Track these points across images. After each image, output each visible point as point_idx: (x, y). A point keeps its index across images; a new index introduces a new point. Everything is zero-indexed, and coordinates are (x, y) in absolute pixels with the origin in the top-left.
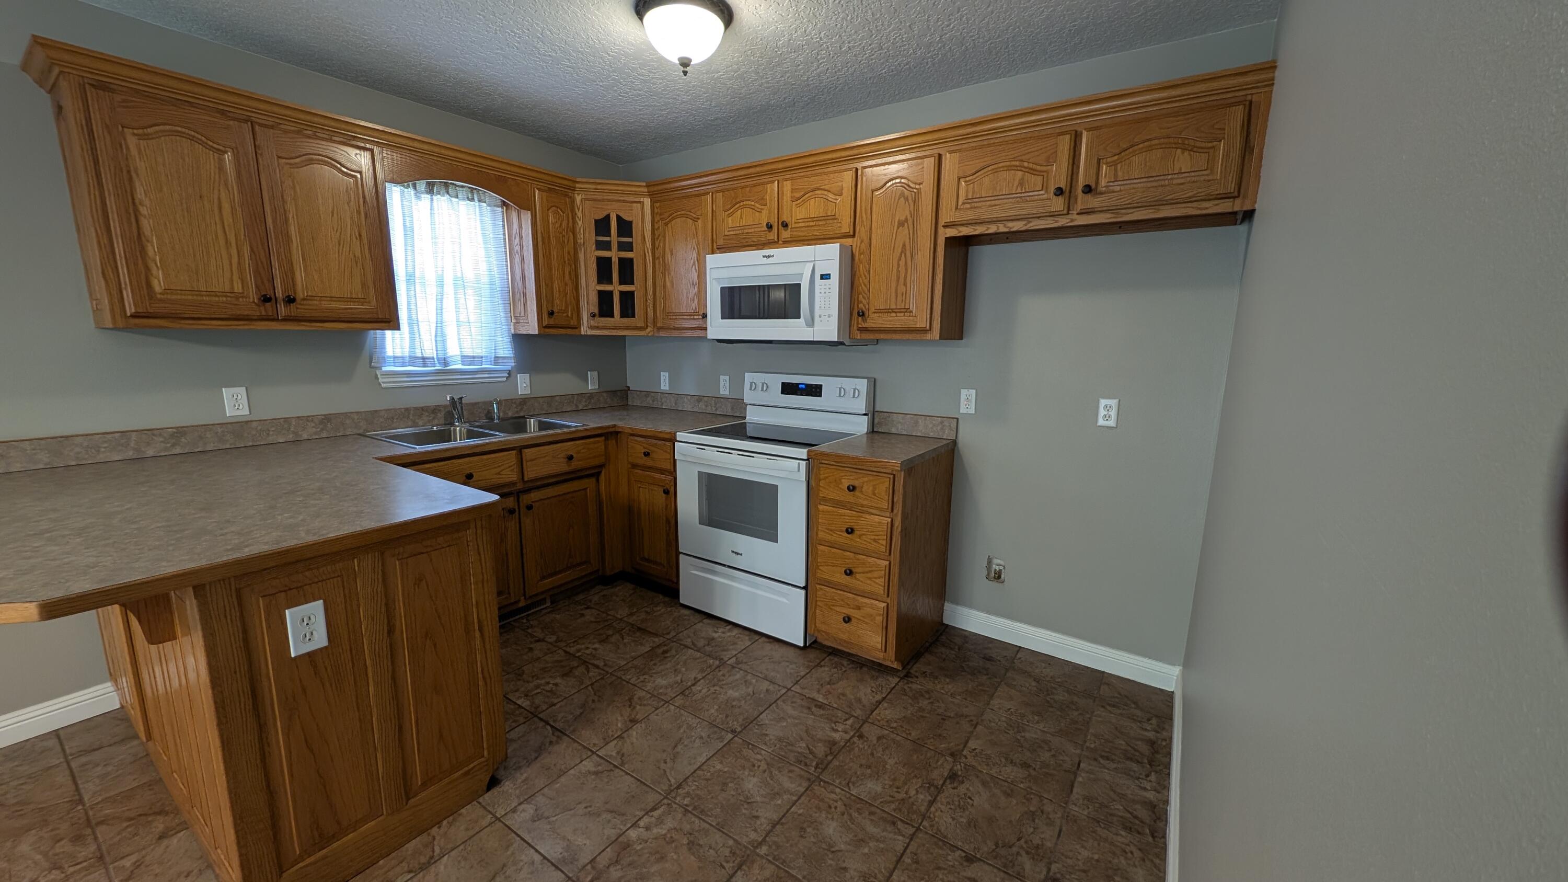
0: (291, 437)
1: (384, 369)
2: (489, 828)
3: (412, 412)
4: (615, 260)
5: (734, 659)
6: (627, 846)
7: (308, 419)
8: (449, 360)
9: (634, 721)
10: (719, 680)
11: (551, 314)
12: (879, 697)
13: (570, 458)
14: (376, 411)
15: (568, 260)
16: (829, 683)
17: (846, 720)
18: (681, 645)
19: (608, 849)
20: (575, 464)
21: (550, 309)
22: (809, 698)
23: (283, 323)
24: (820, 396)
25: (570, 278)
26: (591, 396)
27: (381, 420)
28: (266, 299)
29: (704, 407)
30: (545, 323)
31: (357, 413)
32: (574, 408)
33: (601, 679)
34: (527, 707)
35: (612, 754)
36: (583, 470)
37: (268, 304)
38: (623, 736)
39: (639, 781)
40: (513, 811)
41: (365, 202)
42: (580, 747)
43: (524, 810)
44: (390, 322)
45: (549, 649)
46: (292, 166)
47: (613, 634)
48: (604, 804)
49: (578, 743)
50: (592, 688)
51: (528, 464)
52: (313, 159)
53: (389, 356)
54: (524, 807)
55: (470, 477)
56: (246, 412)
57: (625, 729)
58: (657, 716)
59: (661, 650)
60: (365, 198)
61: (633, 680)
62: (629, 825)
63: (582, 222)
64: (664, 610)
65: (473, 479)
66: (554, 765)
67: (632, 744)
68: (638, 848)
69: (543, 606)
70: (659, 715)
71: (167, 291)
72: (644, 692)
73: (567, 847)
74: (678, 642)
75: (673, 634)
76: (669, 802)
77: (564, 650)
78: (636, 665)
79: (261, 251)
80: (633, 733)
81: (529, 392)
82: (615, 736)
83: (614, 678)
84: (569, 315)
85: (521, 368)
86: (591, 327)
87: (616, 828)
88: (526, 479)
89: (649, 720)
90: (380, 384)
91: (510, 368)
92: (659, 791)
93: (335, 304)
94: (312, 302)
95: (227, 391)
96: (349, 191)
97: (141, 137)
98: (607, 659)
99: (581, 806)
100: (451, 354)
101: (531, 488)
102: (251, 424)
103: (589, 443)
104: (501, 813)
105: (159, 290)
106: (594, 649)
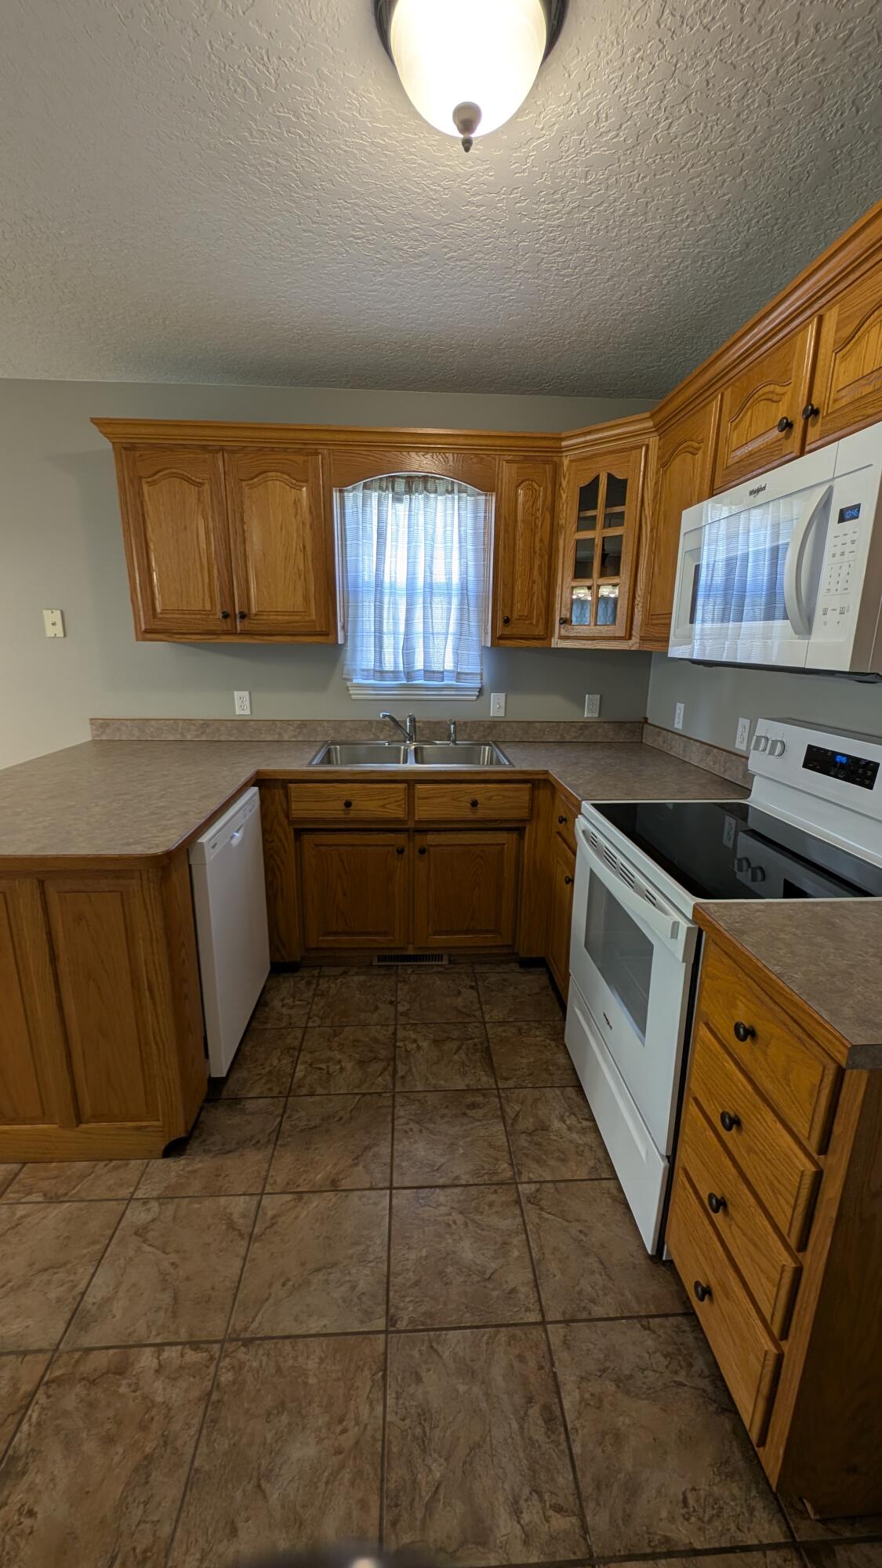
0: (276, 737)
1: (355, 681)
2: (115, 1203)
3: (374, 725)
4: (598, 542)
5: (533, 1187)
6: (120, 1370)
7: (288, 722)
8: (413, 674)
9: (334, 1186)
10: (476, 1209)
11: (507, 621)
12: (683, 1533)
13: (475, 804)
14: (342, 721)
15: (540, 550)
16: (618, 1382)
17: (559, 1509)
18: (501, 1108)
19: (111, 1351)
20: (481, 813)
21: (507, 614)
22: (555, 1374)
23: (241, 636)
24: (871, 787)
25: (540, 574)
26: (586, 725)
27: (349, 730)
28: (226, 616)
29: (711, 763)
30: (499, 633)
31: (327, 721)
32: (558, 738)
33: (379, 1094)
34: (295, 1080)
35: (270, 1213)
36: (496, 821)
37: (229, 620)
38: (306, 1197)
39: (239, 1282)
40: (145, 1201)
41: (311, 512)
42: (264, 1173)
43: (149, 1210)
44: (328, 635)
45: (387, 1019)
46: (251, 487)
47: (455, 1039)
48: (187, 1279)
49: (270, 1166)
50: (360, 1100)
51: (421, 801)
52: (268, 477)
53: (358, 668)
54: (154, 1205)
55: (348, 804)
56: (248, 712)
57: (314, 1189)
58: (360, 1198)
59: (470, 1099)
60: (310, 508)
61: (401, 1121)
62: (158, 1340)
63: (564, 496)
64: (541, 1039)
65: (352, 808)
66: (226, 1176)
67: (296, 1218)
68: (123, 1390)
69: (440, 963)
70: (364, 1200)
71: (164, 611)
72: (390, 1150)
73: (107, 1301)
74: (503, 1101)
75: (511, 1083)
76: (217, 1356)
77: (396, 1029)
78: (426, 1102)
79: (225, 571)
80: (316, 1202)
81: (503, 715)
82: (299, 1190)
83: (390, 1103)
84: (534, 622)
85: (497, 688)
86: (561, 638)
87: (148, 1327)
88: (416, 818)
89: (347, 1196)
90: (350, 695)
91: (479, 686)
92: (232, 1323)
93: (280, 617)
94: (264, 617)
95: (237, 694)
96: (297, 503)
97: (150, 484)
98: (414, 1070)
99: (174, 1258)
100: (416, 669)
101: (423, 829)
102: (252, 723)
103: (506, 790)
104: (139, 1194)
105: (159, 610)
106: (419, 1048)
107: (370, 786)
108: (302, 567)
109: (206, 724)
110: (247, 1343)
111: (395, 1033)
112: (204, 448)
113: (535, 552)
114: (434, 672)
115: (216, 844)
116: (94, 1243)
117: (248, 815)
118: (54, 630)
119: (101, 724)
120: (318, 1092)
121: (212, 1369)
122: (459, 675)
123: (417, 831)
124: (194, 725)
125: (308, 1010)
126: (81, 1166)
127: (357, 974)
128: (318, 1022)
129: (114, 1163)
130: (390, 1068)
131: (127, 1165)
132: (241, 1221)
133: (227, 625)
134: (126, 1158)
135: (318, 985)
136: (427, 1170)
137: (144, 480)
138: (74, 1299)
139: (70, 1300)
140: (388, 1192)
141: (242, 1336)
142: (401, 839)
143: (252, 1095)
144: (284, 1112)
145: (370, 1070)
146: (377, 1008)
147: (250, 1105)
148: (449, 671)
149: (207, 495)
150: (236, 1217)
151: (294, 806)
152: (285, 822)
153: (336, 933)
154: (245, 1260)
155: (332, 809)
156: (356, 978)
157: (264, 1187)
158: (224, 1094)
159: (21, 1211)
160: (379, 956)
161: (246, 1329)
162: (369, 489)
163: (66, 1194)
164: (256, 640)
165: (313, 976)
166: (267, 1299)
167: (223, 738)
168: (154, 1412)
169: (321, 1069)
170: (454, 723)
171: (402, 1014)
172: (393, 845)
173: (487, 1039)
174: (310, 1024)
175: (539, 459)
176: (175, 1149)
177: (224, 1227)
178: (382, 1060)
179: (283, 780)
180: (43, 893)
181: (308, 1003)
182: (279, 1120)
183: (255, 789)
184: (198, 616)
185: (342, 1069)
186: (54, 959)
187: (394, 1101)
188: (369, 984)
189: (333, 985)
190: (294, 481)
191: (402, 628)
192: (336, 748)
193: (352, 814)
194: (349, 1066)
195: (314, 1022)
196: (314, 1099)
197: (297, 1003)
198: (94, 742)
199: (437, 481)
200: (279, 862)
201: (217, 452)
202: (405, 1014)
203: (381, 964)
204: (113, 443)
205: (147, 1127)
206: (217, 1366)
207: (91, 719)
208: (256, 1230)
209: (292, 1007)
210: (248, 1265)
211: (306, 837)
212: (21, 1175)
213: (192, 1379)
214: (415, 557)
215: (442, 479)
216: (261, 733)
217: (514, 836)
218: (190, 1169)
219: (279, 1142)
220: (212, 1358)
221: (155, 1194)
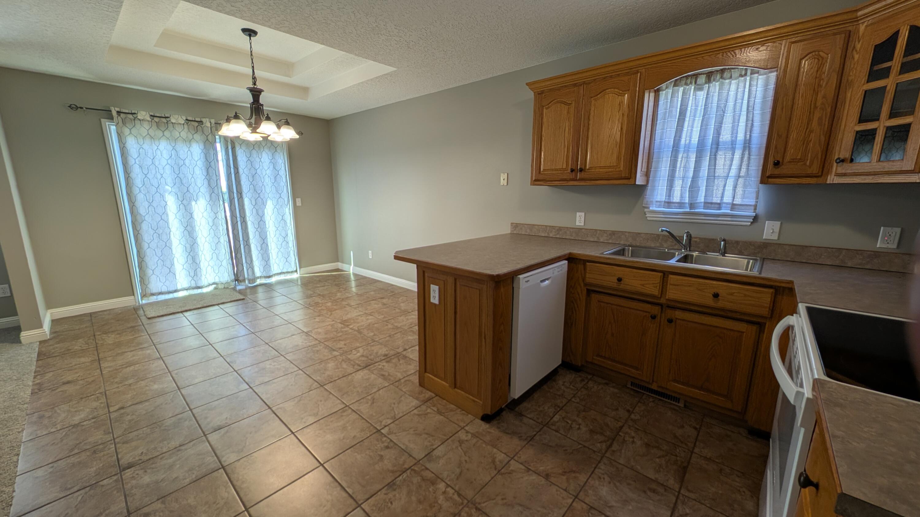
0: (596, 239)
1: (651, 208)
2: (457, 426)
3: (661, 238)
4: (891, 88)
6: (433, 483)
7: (604, 231)
8: (696, 205)
11: (777, 164)
13: (716, 296)
14: (639, 233)
15: (823, 105)
18: (675, 504)
19: (433, 475)
20: (721, 304)
21: (780, 158)
23: (580, 181)
27: (641, 239)
28: (572, 170)
30: (768, 174)
31: (629, 232)
33: (594, 451)
34: (552, 421)
35: (511, 468)
36: (736, 312)
37: (574, 173)
38: (531, 472)
39: (486, 485)
40: (467, 432)
41: (629, 107)
42: (517, 451)
43: (467, 436)
44: (629, 179)
45: (620, 418)
46: (596, 100)
47: (663, 450)
48: (468, 469)
49: (521, 449)
50: (581, 447)
51: (671, 286)
52: (606, 92)
53: (654, 200)
54: (470, 435)
55: (620, 280)
56: (583, 224)
57: (537, 472)
58: (557, 491)
59: (654, 486)
60: (629, 105)
61: (600, 471)
62: (449, 483)
63: (856, 57)
64: (738, 484)
65: (622, 282)
66: (501, 442)
67: (522, 478)
68: (431, 489)
69: (677, 404)
70: (559, 493)
71: (544, 170)
72: (585, 480)
73: (439, 457)
74: (679, 502)
75: (692, 495)
76: (465, 504)
77: (623, 426)
78: (622, 471)
79: (576, 147)
80: (534, 477)
81: (776, 238)
82: (530, 467)
83: (599, 459)
84: (808, 163)
85: (772, 216)
86: (838, 175)
87: (447, 476)
88: (667, 297)
89: (550, 485)
90: (646, 217)
91: (754, 214)
92: (476, 497)
93: (601, 170)
94: (593, 170)
95: (578, 214)
96: (621, 104)
97: (547, 109)
98: (623, 451)
99: (467, 458)
100: (698, 201)
101: (674, 305)
102: (583, 230)
103: (747, 290)
104: (467, 428)
105: (542, 170)
106: (633, 442)
107: (635, 270)
108: (618, 140)
109: (560, 229)
110: (477, 509)
111: (621, 427)
112: (575, 85)
113: (816, 107)
114: (712, 203)
115: (528, 281)
116: (445, 435)
117: (556, 273)
118: (503, 182)
119: (515, 226)
120: (560, 432)
121: (461, 507)
122: (733, 206)
123: (669, 307)
124: (554, 229)
125: (575, 393)
126: (452, 406)
127: (613, 387)
128: (578, 400)
129: (463, 412)
130: (609, 443)
131: (467, 415)
132: (498, 463)
133: (572, 176)
134: (468, 413)
135: (587, 383)
136: (602, 502)
137: (544, 107)
138: (430, 449)
139: (429, 449)
140: (574, 498)
141: (477, 505)
142: (656, 310)
143: (528, 416)
144: (540, 431)
145: (595, 437)
146: (617, 409)
147: (525, 420)
148: (727, 203)
149: (572, 110)
150: (497, 460)
151: (588, 275)
152: (582, 285)
153: (605, 358)
154: (492, 478)
155: (610, 281)
156: (612, 389)
157: (514, 456)
158: (517, 409)
159: (429, 411)
160: (632, 382)
161: (479, 504)
162: (677, 86)
163: (444, 413)
164: (588, 183)
165: (587, 378)
166: (493, 500)
167: (567, 237)
168: (436, 505)
169: (568, 423)
170: (724, 240)
171: (632, 420)
172: (649, 312)
173: (689, 462)
174: (573, 400)
175: (829, 32)
176: (486, 418)
177: (490, 461)
178: (606, 436)
179: (584, 260)
180: (455, 284)
181: (577, 390)
182: (535, 433)
183: (566, 262)
184: (559, 172)
185: (579, 429)
186: (455, 313)
187: (601, 459)
188: (618, 395)
189: (595, 387)
190: (621, 92)
191: (691, 174)
192: (629, 249)
193: (622, 286)
194: (584, 429)
195: (575, 399)
196: (557, 433)
197: (571, 387)
198: (511, 233)
199: (732, 70)
200: (576, 306)
201: (581, 85)
202: (634, 421)
203: (632, 388)
204: (534, 93)
205: (477, 402)
206: (463, 508)
207: (512, 223)
208: (502, 470)
209: (567, 388)
210: (492, 481)
211: (594, 296)
212: (434, 399)
213: (452, 505)
214: (707, 125)
215: (737, 68)
216: (587, 236)
217: (754, 329)
218: (489, 430)
219: (531, 442)
220: (462, 503)
221: (472, 431)
